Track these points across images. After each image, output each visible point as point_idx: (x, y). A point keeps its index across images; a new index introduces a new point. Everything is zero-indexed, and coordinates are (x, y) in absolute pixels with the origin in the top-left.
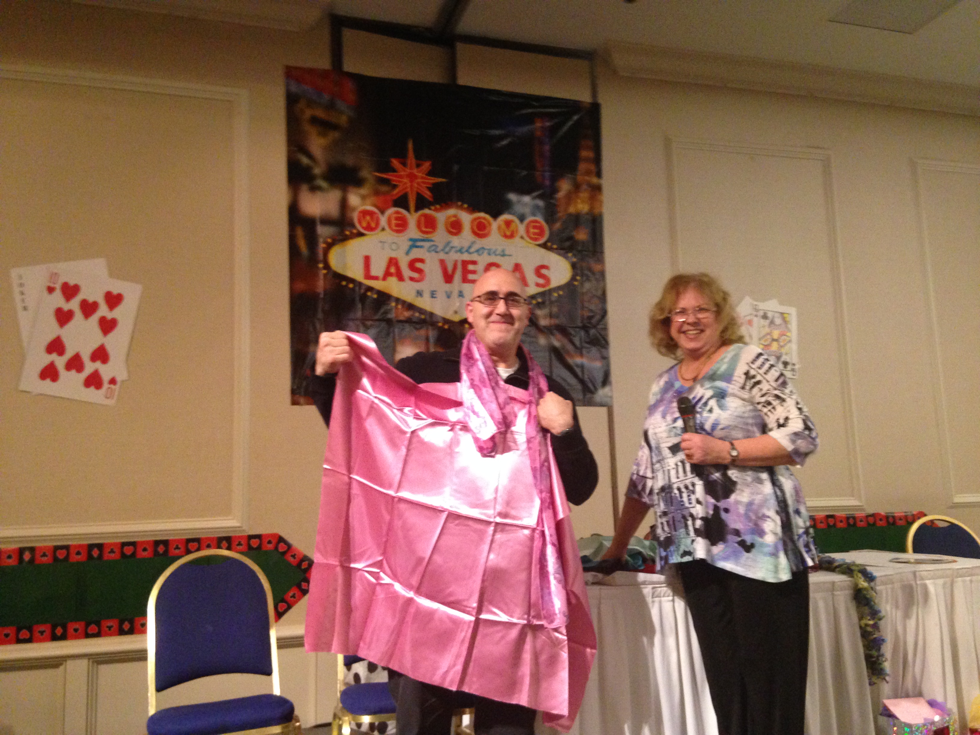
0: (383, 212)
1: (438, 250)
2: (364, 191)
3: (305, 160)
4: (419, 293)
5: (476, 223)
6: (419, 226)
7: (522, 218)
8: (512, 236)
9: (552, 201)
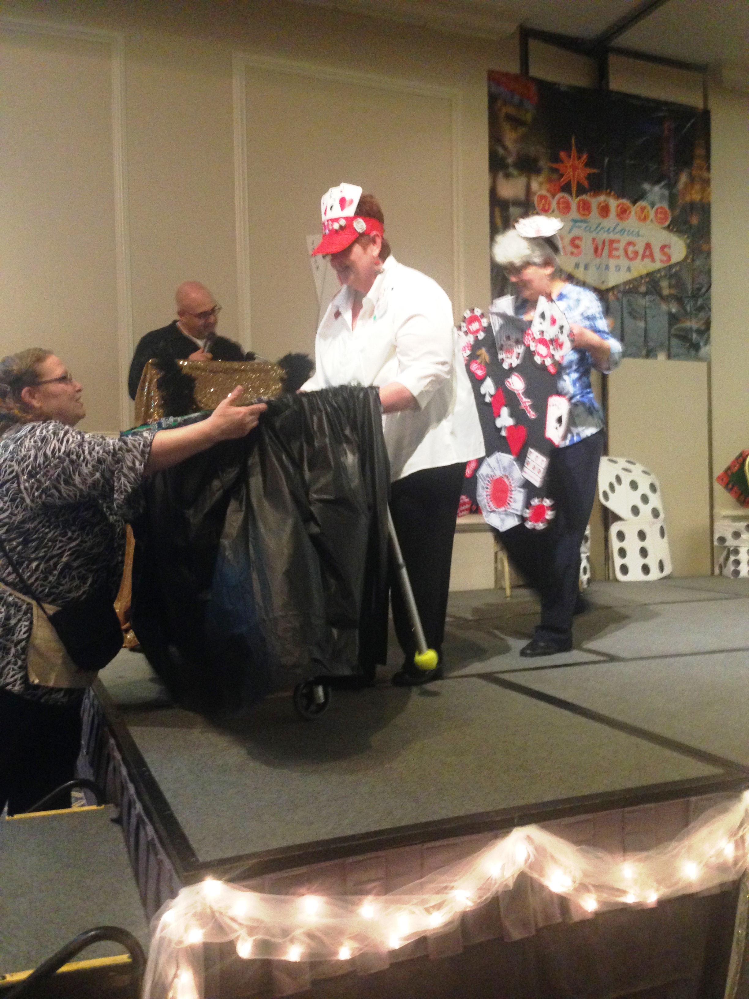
0: (554, 196)
1: (592, 229)
2: (541, 178)
3: (501, 151)
4: (577, 266)
5: (620, 207)
6: (578, 209)
7: (653, 205)
8: (645, 219)
9: (674, 191)
